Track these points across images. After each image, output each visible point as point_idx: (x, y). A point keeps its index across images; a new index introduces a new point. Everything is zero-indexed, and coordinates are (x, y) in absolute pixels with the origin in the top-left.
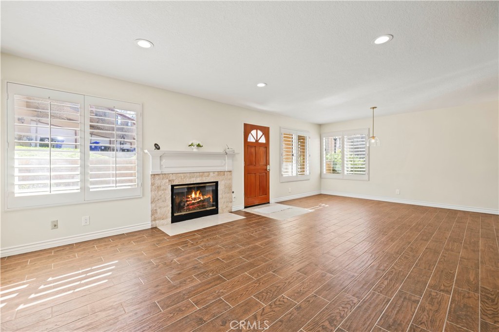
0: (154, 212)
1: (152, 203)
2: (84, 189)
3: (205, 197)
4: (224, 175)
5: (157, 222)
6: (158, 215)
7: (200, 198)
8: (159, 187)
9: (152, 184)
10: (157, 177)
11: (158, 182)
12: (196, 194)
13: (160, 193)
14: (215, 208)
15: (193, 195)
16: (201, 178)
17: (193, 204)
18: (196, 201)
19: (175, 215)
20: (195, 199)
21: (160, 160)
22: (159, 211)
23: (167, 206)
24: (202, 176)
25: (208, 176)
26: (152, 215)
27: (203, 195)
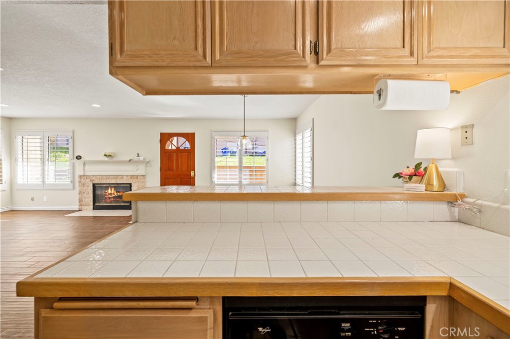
0: (80, 201)
1: (79, 194)
2: (44, 182)
3: (119, 194)
4: (137, 178)
5: (83, 207)
6: (83, 203)
7: (114, 194)
8: (84, 184)
9: (80, 182)
10: (83, 178)
11: (83, 181)
12: (111, 190)
13: (85, 188)
14: (129, 204)
15: (109, 191)
16: (115, 180)
17: (110, 198)
18: (111, 196)
19: (96, 204)
20: (111, 194)
21: (84, 166)
22: (83, 200)
23: (89, 197)
24: (116, 178)
25: (122, 178)
26: (80, 202)
27: (117, 192)
